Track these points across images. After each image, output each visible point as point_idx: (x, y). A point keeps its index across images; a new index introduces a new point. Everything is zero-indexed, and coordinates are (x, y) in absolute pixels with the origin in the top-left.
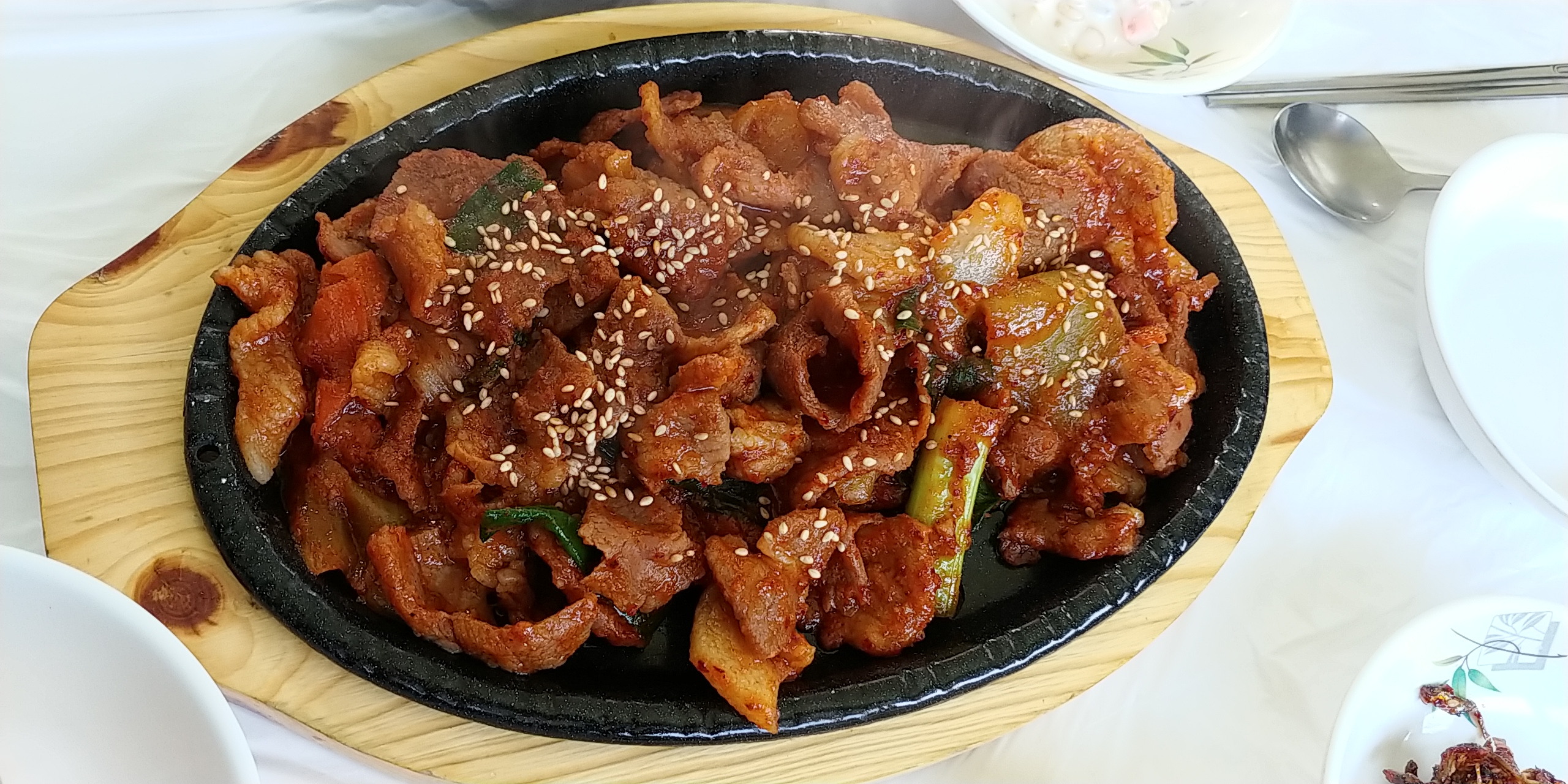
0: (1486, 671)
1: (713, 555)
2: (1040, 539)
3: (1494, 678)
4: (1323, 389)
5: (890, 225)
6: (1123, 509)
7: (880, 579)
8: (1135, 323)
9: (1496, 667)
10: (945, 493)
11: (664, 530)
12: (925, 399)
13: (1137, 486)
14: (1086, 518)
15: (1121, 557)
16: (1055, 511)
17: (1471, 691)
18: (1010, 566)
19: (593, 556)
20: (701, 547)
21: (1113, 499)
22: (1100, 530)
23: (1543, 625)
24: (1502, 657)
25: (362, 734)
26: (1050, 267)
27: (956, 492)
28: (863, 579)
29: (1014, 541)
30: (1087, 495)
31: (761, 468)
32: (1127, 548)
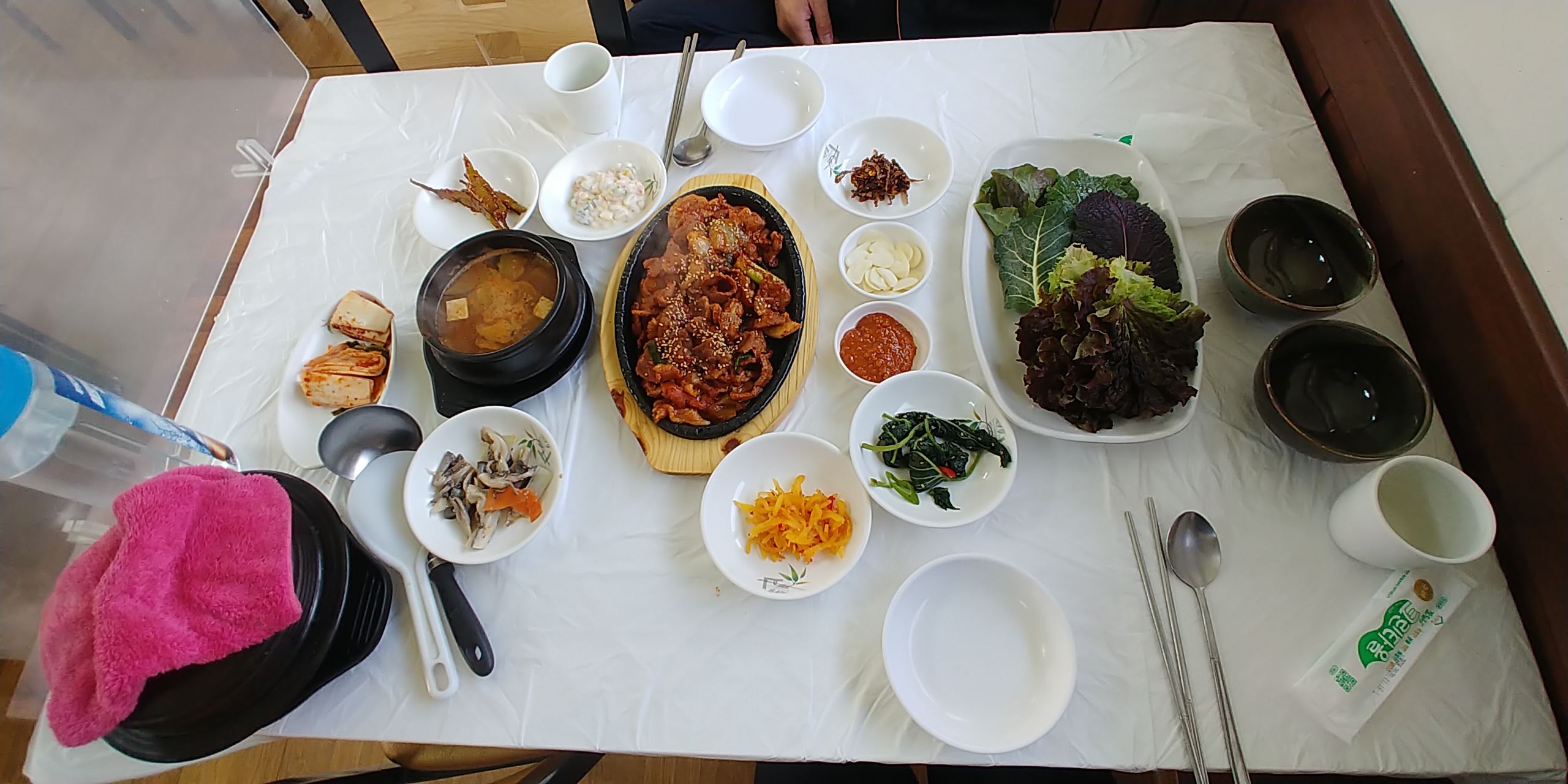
0: (836, 165)
1: (759, 326)
2: (774, 257)
3: (838, 164)
4: (754, 179)
5: (688, 264)
6: (772, 236)
7: (774, 295)
8: (727, 216)
9: (836, 162)
10: (758, 273)
11: (749, 335)
12: (734, 270)
13: (767, 231)
14: (771, 245)
15: (784, 239)
16: (768, 251)
17: (840, 171)
18: (777, 267)
19: (751, 352)
20: (755, 329)
21: (769, 237)
22: (776, 242)
23: (829, 148)
24: (834, 161)
25: (775, 414)
26: (708, 232)
27: (758, 270)
28: (772, 299)
29: (772, 263)
30: (766, 242)
31: (741, 311)
32: (782, 237)
